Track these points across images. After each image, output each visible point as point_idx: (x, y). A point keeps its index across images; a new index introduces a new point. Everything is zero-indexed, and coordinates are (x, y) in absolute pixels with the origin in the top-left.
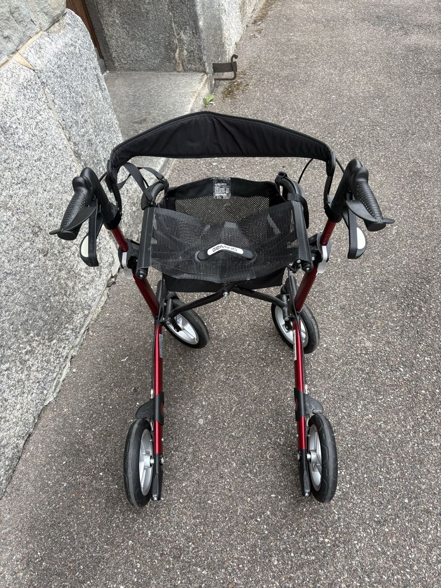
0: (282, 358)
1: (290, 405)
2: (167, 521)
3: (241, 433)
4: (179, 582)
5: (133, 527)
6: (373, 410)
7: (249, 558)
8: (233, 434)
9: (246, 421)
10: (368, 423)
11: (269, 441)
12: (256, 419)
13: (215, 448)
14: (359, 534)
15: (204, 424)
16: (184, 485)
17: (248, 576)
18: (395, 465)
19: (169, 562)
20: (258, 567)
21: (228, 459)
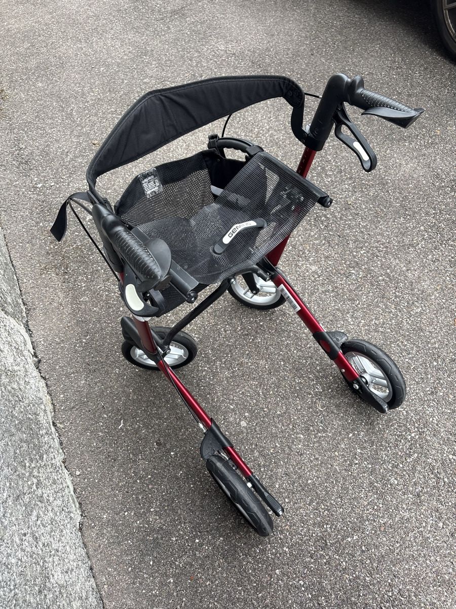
0: (261, 323)
1: (301, 356)
2: (290, 526)
3: (284, 407)
4: (344, 563)
5: (268, 557)
6: (361, 316)
7: (375, 496)
8: (278, 413)
9: (279, 395)
10: (366, 328)
11: (311, 396)
12: (285, 386)
13: (274, 436)
14: (428, 412)
15: (247, 424)
16: (277, 486)
17: (387, 510)
18: (408, 344)
19: (322, 556)
20: (388, 496)
21: (293, 436)
